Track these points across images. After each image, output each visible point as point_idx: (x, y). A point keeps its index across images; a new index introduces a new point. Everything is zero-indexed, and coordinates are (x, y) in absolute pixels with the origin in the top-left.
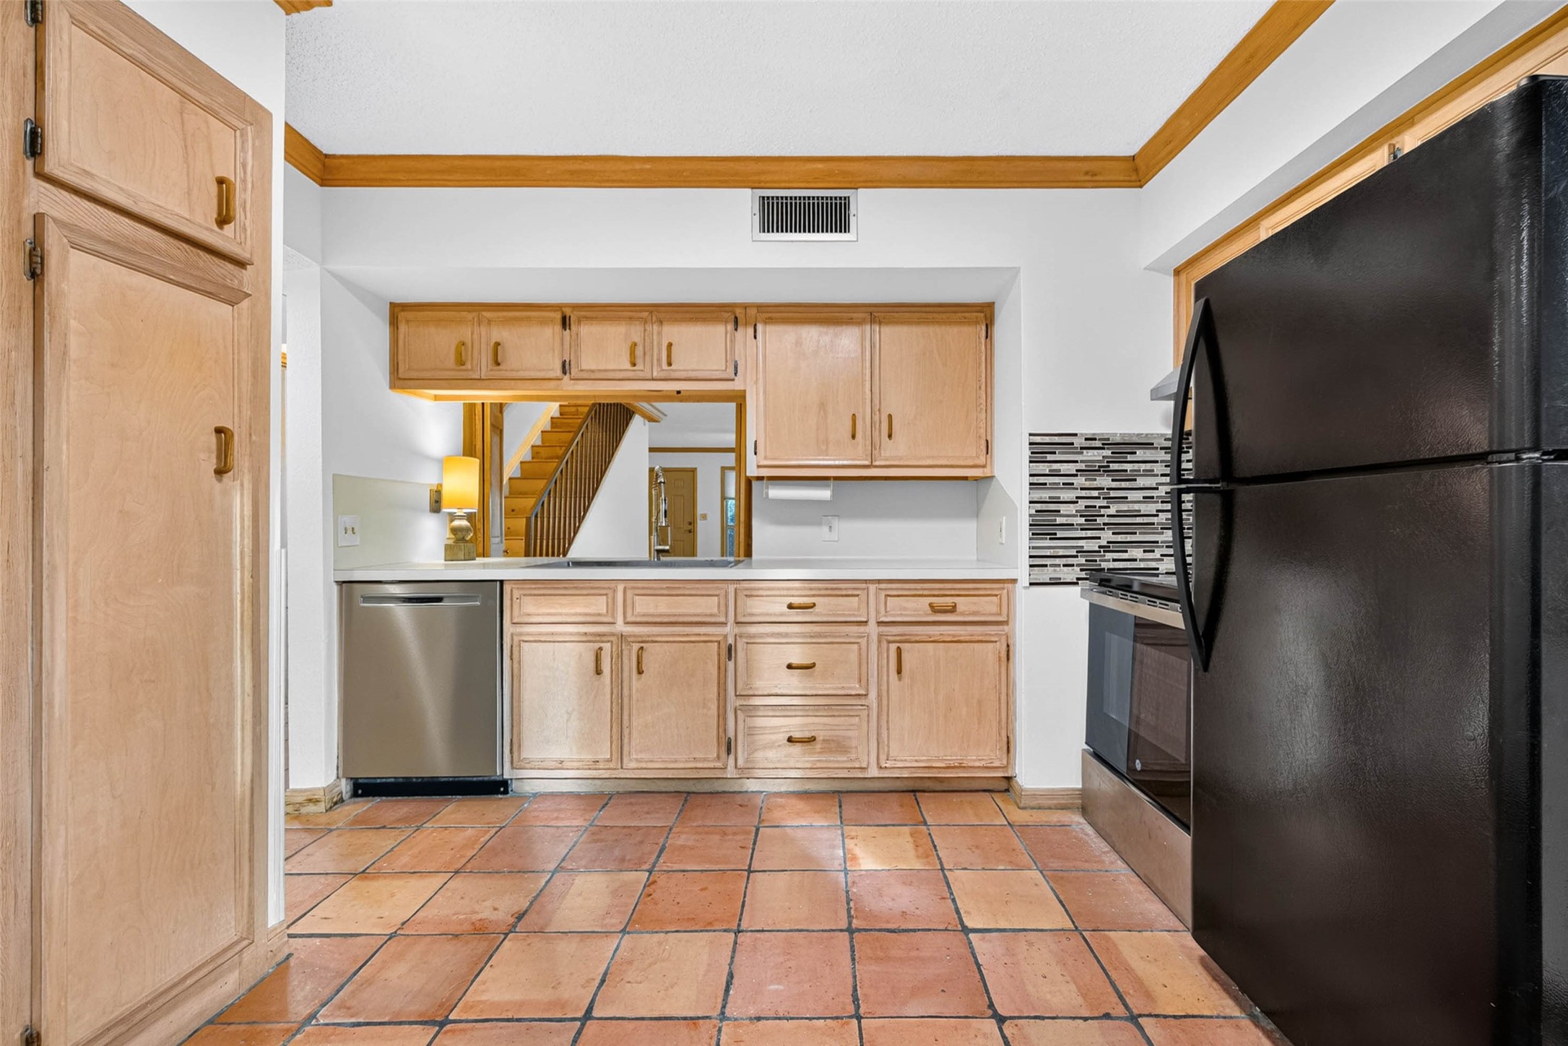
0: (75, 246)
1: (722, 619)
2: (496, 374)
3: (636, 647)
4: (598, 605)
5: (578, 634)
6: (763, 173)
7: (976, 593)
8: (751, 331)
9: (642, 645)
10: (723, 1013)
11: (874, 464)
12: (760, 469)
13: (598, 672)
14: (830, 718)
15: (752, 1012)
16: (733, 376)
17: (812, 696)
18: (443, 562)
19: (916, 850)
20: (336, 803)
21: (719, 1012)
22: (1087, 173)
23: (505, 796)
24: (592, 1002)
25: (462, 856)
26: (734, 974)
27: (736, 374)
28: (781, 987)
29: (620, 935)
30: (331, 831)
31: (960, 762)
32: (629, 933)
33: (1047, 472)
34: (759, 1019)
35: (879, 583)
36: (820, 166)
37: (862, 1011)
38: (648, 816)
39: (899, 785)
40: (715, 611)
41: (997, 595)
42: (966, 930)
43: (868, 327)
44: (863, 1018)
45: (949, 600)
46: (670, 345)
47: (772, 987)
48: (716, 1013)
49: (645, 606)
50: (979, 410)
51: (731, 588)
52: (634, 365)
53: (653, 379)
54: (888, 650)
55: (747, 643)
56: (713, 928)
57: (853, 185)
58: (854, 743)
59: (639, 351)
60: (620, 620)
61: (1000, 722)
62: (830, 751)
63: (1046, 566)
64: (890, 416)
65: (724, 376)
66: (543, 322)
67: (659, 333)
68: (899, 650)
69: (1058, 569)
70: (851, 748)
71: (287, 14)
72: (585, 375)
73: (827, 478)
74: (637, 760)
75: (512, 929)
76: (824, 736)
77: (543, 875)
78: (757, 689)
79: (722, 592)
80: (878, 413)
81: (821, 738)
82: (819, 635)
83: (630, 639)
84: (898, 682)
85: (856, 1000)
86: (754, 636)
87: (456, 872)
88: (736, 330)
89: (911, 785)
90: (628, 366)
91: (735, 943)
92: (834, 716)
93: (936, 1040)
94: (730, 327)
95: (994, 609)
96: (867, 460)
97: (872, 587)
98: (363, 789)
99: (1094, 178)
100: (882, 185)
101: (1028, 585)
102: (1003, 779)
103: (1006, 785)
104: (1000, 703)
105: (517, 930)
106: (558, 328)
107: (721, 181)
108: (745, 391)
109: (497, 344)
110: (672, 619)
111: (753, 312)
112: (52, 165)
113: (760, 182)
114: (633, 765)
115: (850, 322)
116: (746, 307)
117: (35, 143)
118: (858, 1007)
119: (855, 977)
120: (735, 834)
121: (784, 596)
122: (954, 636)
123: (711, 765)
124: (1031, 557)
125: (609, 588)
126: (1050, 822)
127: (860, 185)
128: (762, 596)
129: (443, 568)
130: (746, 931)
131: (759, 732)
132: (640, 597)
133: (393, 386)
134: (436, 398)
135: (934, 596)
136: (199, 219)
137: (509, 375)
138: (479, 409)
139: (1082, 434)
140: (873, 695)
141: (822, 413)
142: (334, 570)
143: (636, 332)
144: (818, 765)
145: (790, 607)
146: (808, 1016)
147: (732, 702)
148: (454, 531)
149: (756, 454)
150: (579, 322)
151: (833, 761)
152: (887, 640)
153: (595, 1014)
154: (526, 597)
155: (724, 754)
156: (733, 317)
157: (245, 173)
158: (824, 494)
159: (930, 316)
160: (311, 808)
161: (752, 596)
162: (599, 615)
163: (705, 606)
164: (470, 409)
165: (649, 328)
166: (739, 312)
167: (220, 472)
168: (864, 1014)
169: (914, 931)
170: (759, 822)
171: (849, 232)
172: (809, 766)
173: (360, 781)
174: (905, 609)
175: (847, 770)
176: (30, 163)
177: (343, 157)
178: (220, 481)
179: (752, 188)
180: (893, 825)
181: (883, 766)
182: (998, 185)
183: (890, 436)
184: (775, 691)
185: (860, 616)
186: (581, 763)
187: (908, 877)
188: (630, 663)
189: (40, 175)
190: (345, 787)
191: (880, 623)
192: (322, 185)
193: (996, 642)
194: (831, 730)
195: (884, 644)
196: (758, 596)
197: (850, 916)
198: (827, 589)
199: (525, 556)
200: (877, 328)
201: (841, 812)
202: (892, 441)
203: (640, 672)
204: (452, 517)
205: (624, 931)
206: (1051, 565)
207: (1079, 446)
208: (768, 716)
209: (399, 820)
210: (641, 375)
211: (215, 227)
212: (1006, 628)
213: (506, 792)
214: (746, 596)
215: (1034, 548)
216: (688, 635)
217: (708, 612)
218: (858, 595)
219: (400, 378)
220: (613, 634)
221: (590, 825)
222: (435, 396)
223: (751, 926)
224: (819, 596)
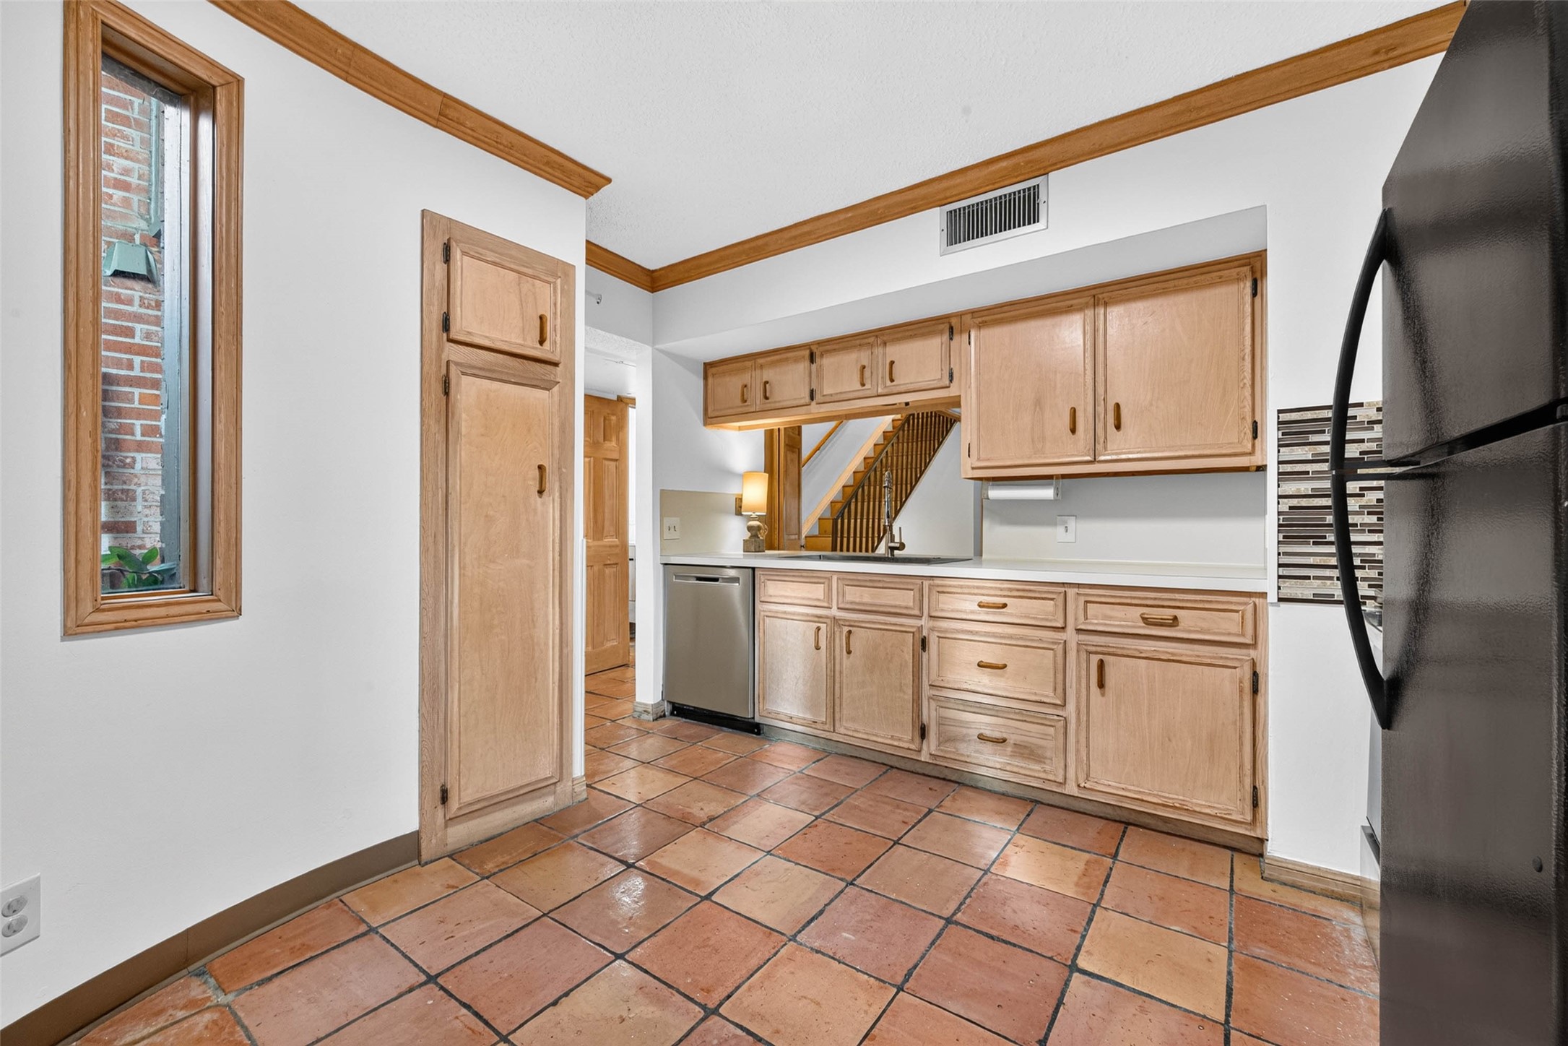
0: (464, 374)
1: (916, 612)
2: (769, 406)
3: (846, 629)
4: (818, 591)
5: (803, 614)
6: (948, 188)
7: (1207, 606)
8: (965, 337)
9: (851, 628)
10: (795, 935)
11: (1097, 460)
12: (975, 471)
13: (818, 648)
14: (1021, 723)
15: (816, 945)
16: (947, 383)
17: (1003, 697)
18: (742, 553)
19: (1080, 878)
20: (661, 717)
21: (793, 933)
22: (1376, 53)
23: (758, 736)
24: (717, 889)
25: (706, 769)
26: (824, 914)
27: (951, 381)
28: (853, 938)
29: (765, 854)
30: (649, 733)
31: (1183, 803)
32: (771, 855)
33: (1310, 458)
34: (817, 952)
35: (1078, 588)
36: (1004, 164)
37: (907, 986)
38: (847, 776)
39: (1109, 812)
40: (911, 604)
41: (1237, 611)
42: (1073, 968)
43: (1089, 313)
44: (903, 991)
45: (1168, 613)
46: (892, 363)
47: (845, 935)
48: (789, 933)
49: (854, 595)
50: (1242, 385)
51: (926, 583)
52: (863, 385)
53: (878, 396)
54: (1088, 661)
55: (939, 637)
56: (833, 874)
57: (1042, 172)
58: (1048, 754)
59: (867, 373)
60: (835, 607)
61: (1241, 767)
62: (1022, 756)
63: (1308, 578)
64: (1118, 406)
65: (942, 384)
66: (796, 360)
67: (884, 354)
68: (1101, 665)
69: (1329, 582)
70: (1046, 758)
71: (586, 199)
72: (828, 399)
73: (1050, 477)
74: (846, 729)
75: (703, 825)
76: (1015, 740)
77: (745, 796)
78: (948, 682)
79: (917, 588)
80: (1103, 402)
81: (1012, 742)
82: (1011, 637)
83: (842, 623)
84: (1100, 697)
85: (909, 975)
86: (946, 631)
87: (695, 779)
88: (951, 339)
89: (1125, 816)
90: (858, 387)
91: (842, 892)
92: (1025, 721)
93: (957, 1040)
94: (946, 337)
95: (1235, 629)
96: (1089, 455)
97: (1071, 592)
98: (679, 711)
99: (1392, 54)
100: (1074, 161)
101: (1276, 600)
102: (1256, 840)
103: (1253, 849)
104: (1241, 744)
105: (706, 827)
106: (807, 363)
107: (913, 208)
108: (960, 396)
109: (766, 382)
110: (874, 609)
111: (967, 319)
112: (454, 334)
113: (946, 198)
114: (842, 731)
115: (1069, 310)
116: (960, 315)
117: (446, 324)
118: (906, 980)
119: (922, 958)
120: (906, 809)
121: (975, 594)
122: (1173, 654)
123: (906, 745)
124: (1280, 565)
125: (826, 578)
126: (1298, 907)
127: (1049, 169)
128: (954, 593)
129: (742, 557)
130: (858, 886)
131: (949, 723)
132: (850, 587)
133: (705, 424)
134: (740, 428)
135: (1147, 606)
136: (529, 343)
137: (778, 405)
138: (776, 434)
139: (1369, 404)
140: (1071, 706)
141: (1038, 409)
142: (661, 556)
143: (863, 357)
144: (1008, 768)
145: (980, 605)
146: (858, 967)
147: (927, 692)
148: (750, 528)
149: (969, 456)
150: (822, 355)
151: (1025, 768)
152: (1087, 651)
153: (714, 898)
154: (769, 582)
155: (917, 739)
156: (948, 326)
157: (556, 309)
158: (1047, 493)
159: (1171, 284)
160: (645, 717)
161: (943, 592)
162: (819, 600)
163: (905, 599)
164: (769, 434)
165: (875, 351)
166: (954, 321)
167: (541, 492)
168: (907, 989)
169: (1014, 945)
170: (937, 807)
171: (1038, 221)
172: (998, 766)
173: (676, 705)
174: (1110, 618)
175: (1042, 781)
176: (445, 335)
177: (661, 269)
178: (540, 497)
179: (940, 206)
180: (1072, 848)
181: (1082, 785)
182: (1230, 113)
183: (1118, 427)
184: (965, 687)
185: (1056, 620)
186: (805, 721)
187: (1052, 899)
188: (840, 642)
189: (450, 340)
190: (667, 708)
191: (1079, 631)
192: (652, 292)
193: (1235, 668)
194: (1021, 735)
195: (1084, 656)
196: (948, 593)
197: (958, 909)
198: (1018, 590)
199: (832, 551)
200: (1102, 311)
201: (1023, 822)
202: (1121, 432)
203: (849, 652)
204: (749, 518)
205: (769, 852)
206: (1316, 578)
207: (1366, 420)
208: (959, 710)
209: (686, 736)
210: (868, 393)
211: (538, 346)
212: (1252, 653)
213: (758, 733)
214: (938, 592)
215: (1286, 554)
216: (886, 624)
217: (904, 604)
218: (1052, 599)
219: (712, 416)
220: (827, 617)
221: (799, 772)
222: (739, 427)
223: (864, 884)
224: (1009, 596)
